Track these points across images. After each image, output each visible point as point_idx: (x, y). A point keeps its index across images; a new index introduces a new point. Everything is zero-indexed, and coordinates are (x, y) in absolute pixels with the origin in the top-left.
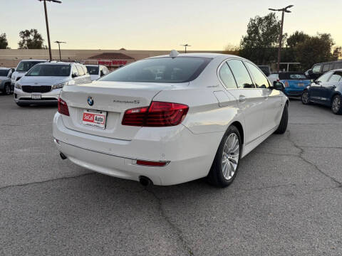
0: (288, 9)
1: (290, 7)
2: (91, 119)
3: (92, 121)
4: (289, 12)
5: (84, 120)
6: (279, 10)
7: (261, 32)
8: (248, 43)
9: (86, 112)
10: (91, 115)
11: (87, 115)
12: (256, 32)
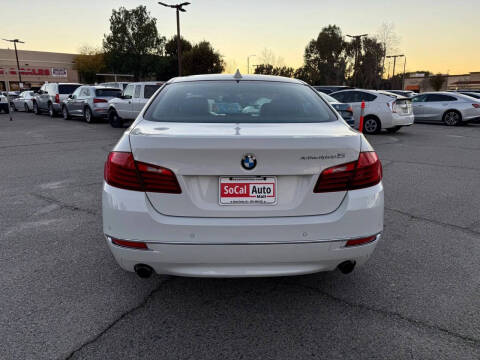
0: (183, 7)
1: (186, 4)
2: (243, 191)
3: (247, 195)
4: (183, 10)
5: (223, 195)
6: (173, 7)
7: (130, 31)
8: (115, 45)
9: (227, 181)
10: (242, 185)
11: (233, 185)
12: (123, 30)
